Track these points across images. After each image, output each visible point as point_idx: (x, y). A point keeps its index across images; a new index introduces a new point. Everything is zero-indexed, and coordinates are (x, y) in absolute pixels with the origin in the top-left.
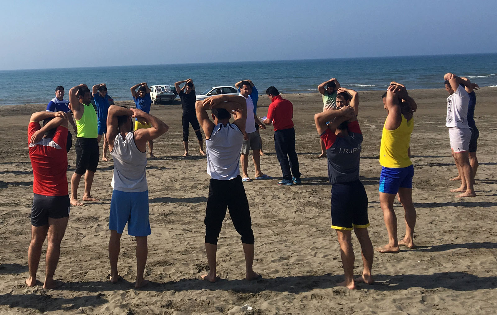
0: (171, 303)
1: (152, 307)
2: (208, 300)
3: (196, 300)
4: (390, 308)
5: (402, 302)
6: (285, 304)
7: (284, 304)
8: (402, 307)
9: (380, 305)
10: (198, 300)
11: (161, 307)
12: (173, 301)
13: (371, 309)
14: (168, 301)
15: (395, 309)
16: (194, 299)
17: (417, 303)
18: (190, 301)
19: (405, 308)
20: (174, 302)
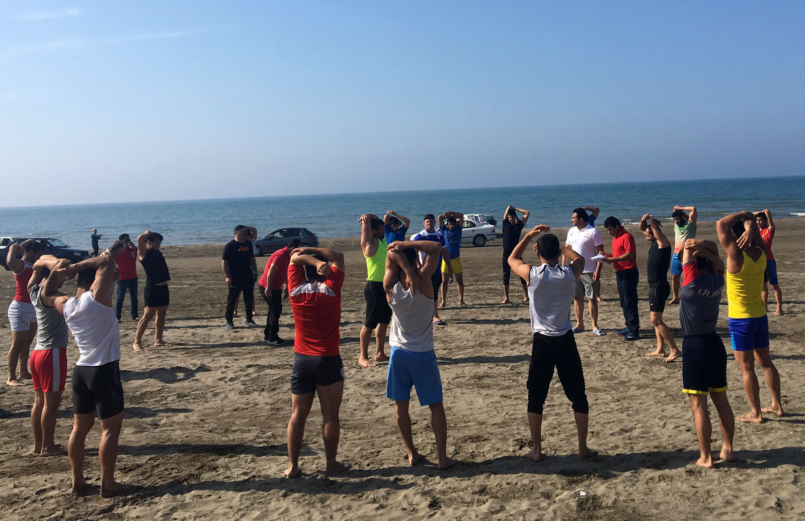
0: (485, 489)
1: (461, 494)
2: (531, 484)
3: (516, 484)
4: (756, 490)
5: (771, 483)
6: (627, 488)
7: (625, 487)
8: (770, 489)
9: (744, 487)
10: (519, 484)
11: (473, 494)
12: (487, 485)
13: (732, 493)
14: (482, 486)
15: (762, 492)
16: (514, 483)
17: (788, 484)
18: (509, 486)
19: (773, 490)
20: (489, 487)
